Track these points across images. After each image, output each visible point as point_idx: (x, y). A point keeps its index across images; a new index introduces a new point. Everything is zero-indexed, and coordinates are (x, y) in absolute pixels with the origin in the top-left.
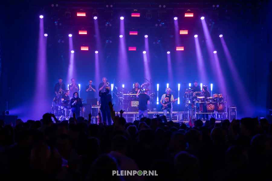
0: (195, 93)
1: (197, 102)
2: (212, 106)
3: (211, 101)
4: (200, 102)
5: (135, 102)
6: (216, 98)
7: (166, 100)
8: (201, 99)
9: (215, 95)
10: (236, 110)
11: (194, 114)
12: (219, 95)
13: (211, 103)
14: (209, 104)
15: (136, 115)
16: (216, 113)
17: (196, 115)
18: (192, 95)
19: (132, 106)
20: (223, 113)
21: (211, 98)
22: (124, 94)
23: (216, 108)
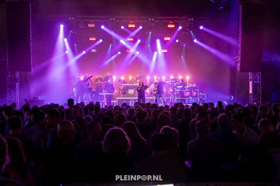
0: (175, 84)
1: (177, 90)
2: (188, 93)
3: (187, 89)
4: (179, 90)
5: (131, 90)
6: (190, 87)
7: (155, 89)
8: (180, 88)
9: (191, 85)
10: (205, 96)
11: (175, 99)
12: (193, 85)
13: (187, 91)
14: (186, 92)
15: (132, 99)
16: (191, 98)
17: (176, 100)
18: (173, 85)
19: (129, 93)
20: (196, 98)
21: (187, 87)
22: (123, 85)
23: (191, 95)
